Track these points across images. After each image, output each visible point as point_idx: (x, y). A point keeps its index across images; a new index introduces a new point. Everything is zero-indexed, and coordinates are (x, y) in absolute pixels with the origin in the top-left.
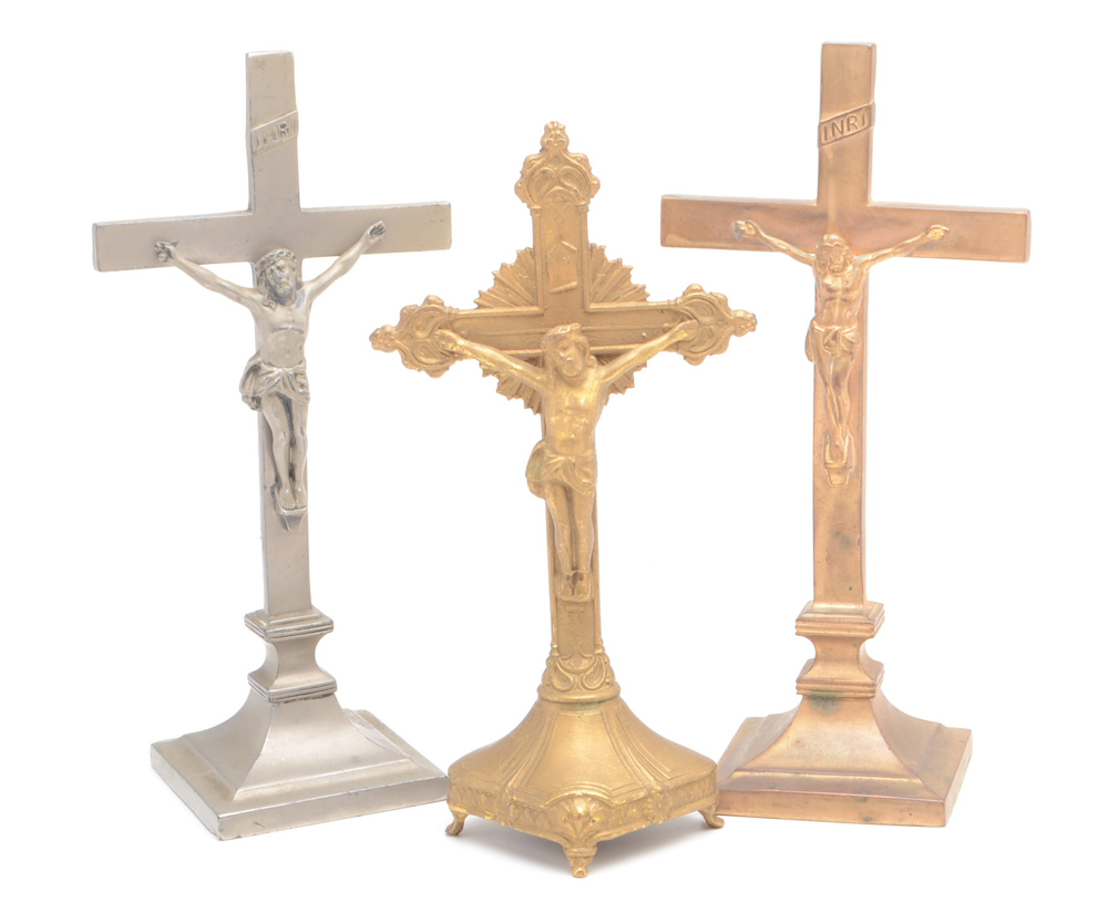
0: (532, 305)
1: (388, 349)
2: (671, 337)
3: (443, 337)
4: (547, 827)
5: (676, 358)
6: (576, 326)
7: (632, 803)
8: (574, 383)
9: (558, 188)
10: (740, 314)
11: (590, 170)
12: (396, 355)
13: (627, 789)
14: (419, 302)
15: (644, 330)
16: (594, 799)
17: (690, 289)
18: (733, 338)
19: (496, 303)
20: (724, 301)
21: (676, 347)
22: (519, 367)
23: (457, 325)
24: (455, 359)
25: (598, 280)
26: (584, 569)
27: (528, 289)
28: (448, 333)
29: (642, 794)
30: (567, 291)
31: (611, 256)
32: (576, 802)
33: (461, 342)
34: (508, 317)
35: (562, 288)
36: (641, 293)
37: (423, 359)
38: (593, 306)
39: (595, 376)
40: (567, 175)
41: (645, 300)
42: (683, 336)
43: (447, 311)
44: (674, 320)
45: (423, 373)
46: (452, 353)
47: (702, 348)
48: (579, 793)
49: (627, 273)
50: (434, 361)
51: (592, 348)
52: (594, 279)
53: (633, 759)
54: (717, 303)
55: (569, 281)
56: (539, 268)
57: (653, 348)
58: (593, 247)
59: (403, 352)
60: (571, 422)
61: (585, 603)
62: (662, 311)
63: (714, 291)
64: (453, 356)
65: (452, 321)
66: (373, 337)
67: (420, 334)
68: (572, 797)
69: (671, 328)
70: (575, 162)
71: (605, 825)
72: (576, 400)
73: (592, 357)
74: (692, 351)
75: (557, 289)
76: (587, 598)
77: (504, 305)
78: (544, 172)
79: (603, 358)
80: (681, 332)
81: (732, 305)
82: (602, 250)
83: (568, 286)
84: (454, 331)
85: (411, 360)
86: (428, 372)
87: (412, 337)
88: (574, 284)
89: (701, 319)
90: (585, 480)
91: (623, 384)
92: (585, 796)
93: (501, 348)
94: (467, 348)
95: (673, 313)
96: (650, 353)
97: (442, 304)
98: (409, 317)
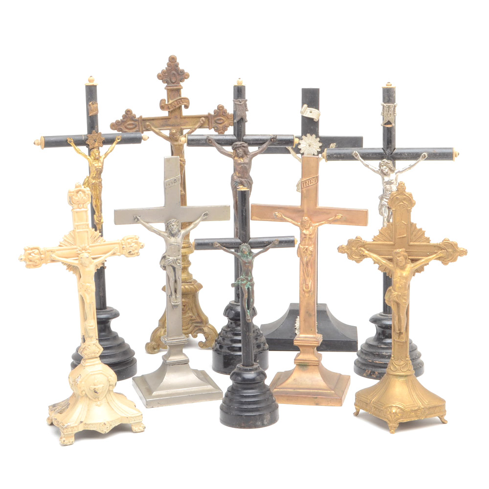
0: (391, 241)
1: (342, 252)
2: (437, 255)
3: (361, 250)
4: (383, 416)
5: (439, 262)
6: (404, 249)
7: (412, 411)
8: (403, 268)
9: (402, 203)
10: (462, 249)
11: (412, 198)
12: (346, 255)
13: (411, 406)
14: (354, 238)
15: (428, 252)
16: (399, 408)
17: (445, 240)
18: (459, 257)
19: (379, 240)
20: (456, 245)
21: (439, 259)
22: (384, 262)
23: (366, 246)
24: (364, 257)
25: (414, 235)
26: (403, 330)
27: (390, 236)
28: (362, 249)
29: (416, 408)
30: (403, 237)
31: (418, 227)
32: (393, 408)
33: (366, 252)
34: (383, 245)
35: (401, 236)
36: (428, 240)
37: (354, 257)
38: (411, 243)
39: (410, 266)
40: (404, 199)
41: (429, 242)
42: (442, 255)
43: (362, 241)
44: (439, 250)
45: (354, 261)
46: (364, 255)
47: (448, 260)
48: (394, 405)
49: (423, 233)
50: (357, 258)
51: (409, 257)
52: (412, 234)
53: (415, 396)
54: (453, 245)
55: (404, 234)
56: (394, 229)
57: (430, 259)
58: (412, 224)
59: (348, 254)
60: (400, 281)
61: (403, 342)
62: (435, 246)
63: (453, 241)
64: (364, 256)
65: (364, 245)
66: (338, 248)
67: (353, 248)
68: (392, 406)
69: (437, 252)
70: (407, 195)
71: (402, 417)
72: (402, 274)
73: (409, 260)
74: (444, 260)
75: (399, 237)
76: (404, 340)
77: (382, 241)
78: (397, 198)
79: (413, 261)
80: (440, 253)
81: (459, 246)
82: (415, 225)
83: (403, 236)
84: (365, 248)
85: (350, 257)
86: (355, 261)
87: (351, 249)
88: (405, 235)
89: (448, 250)
90: (404, 301)
91: (420, 270)
92: (396, 407)
93: (379, 255)
94: (368, 254)
95: (438, 247)
96: (430, 260)
97: (361, 239)
98: (351, 243)
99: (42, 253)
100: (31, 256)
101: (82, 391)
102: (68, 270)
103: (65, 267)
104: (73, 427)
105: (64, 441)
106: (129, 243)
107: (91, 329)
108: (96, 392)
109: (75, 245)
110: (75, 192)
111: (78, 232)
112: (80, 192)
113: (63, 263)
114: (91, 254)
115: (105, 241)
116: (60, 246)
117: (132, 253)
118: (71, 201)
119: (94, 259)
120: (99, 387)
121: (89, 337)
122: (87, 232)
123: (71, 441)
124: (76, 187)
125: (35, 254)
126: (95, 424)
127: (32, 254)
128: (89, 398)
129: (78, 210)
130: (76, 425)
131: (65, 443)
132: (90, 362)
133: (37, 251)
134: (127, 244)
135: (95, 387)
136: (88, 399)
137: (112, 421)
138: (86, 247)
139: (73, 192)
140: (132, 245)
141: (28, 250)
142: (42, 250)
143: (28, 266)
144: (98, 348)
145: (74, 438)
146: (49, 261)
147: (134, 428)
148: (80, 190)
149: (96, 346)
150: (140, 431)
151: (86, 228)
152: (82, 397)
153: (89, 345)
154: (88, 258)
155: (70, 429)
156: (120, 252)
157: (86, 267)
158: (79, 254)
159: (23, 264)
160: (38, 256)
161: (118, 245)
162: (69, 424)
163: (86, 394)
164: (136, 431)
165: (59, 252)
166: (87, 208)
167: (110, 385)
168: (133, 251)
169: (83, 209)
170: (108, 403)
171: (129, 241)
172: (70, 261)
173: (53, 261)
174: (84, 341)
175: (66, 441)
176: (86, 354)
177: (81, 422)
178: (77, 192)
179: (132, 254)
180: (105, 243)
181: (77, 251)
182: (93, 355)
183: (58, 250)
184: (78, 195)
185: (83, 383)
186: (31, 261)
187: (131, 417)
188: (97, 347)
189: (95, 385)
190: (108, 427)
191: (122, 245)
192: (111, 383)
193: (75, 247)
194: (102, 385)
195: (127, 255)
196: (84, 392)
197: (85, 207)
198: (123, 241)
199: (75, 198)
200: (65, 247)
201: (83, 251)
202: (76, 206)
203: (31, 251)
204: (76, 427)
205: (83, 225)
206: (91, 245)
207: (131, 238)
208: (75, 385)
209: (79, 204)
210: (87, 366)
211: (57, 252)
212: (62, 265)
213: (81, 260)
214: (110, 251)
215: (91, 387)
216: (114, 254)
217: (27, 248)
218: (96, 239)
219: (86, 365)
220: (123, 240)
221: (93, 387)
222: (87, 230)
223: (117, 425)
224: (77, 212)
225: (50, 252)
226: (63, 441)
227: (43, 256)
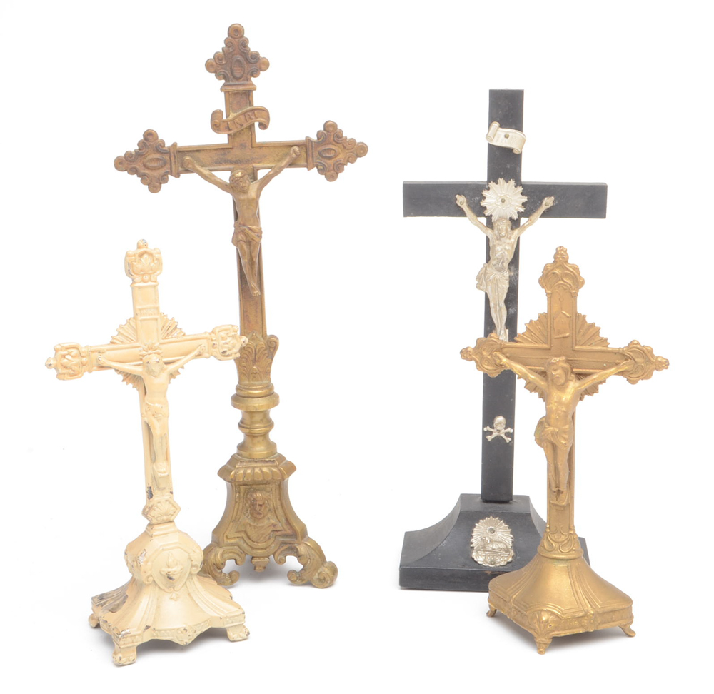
99: (83, 355)
100: (66, 360)
101: (148, 577)
102: (125, 383)
103: (121, 377)
104: (135, 636)
105: (120, 658)
106: (223, 338)
107: (163, 477)
108: (170, 578)
109: (137, 341)
110: (137, 255)
111: (141, 321)
112: (145, 256)
113: (117, 370)
114: (162, 355)
115: (184, 335)
116: (112, 343)
117: (227, 353)
118: (130, 271)
119: (167, 363)
120: (174, 570)
121: (158, 488)
122: (157, 320)
123: (131, 658)
124: (139, 247)
125: (72, 356)
126: (170, 630)
127: (66, 357)
128: (159, 587)
129: (142, 284)
130: (139, 632)
131: (122, 662)
132: (159, 530)
133: (74, 352)
134: (220, 338)
135: (169, 570)
136: (157, 588)
137: (195, 625)
138: (153, 344)
139: (134, 255)
140: (227, 341)
141: (61, 350)
142: (83, 350)
143: (60, 376)
144: (173, 506)
145: (135, 653)
146: (94, 368)
147: (230, 634)
148: (145, 252)
149: (170, 503)
150: (241, 639)
151: (155, 314)
152: (148, 585)
153: (159, 502)
154: (158, 362)
155: (129, 639)
156: (208, 353)
157: (155, 376)
158: (144, 356)
159: (53, 372)
160: (77, 360)
161: (205, 340)
162: (127, 631)
163: (154, 581)
164: (235, 639)
165: (111, 354)
166: (155, 282)
167: (192, 566)
168: (230, 350)
169: (150, 283)
170: (189, 594)
171: (223, 334)
172: (128, 367)
173: (102, 367)
174: (150, 494)
175: (122, 659)
176: (154, 516)
177: (148, 627)
178: (141, 255)
179: (228, 356)
180: (185, 338)
181: (140, 351)
182: (165, 518)
183: (108, 350)
184: (143, 260)
185: (149, 563)
186: (65, 367)
187: (226, 618)
188: (171, 505)
189: (169, 567)
190: (191, 634)
191: (212, 340)
192: (194, 563)
193: (137, 344)
194: (180, 567)
195: (221, 357)
196: (151, 579)
197: (152, 279)
198: (213, 335)
199: (138, 266)
200: (121, 346)
201: (150, 351)
202: (137, 279)
203: (66, 352)
204: (139, 635)
205: (150, 308)
206: (162, 341)
207: (226, 330)
208: (137, 566)
209: (143, 275)
210: (155, 536)
211: (108, 352)
212: (116, 373)
213: (147, 366)
214: (194, 350)
215: (163, 569)
216: (199, 355)
217: (59, 347)
218: (170, 330)
219: (154, 534)
220: (213, 332)
221: (165, 570)
222: (156, 317)
223: (204, 630)
224: (140, 288)
225: (97, 353)
226: (118, 659)
227: (84, 359)
